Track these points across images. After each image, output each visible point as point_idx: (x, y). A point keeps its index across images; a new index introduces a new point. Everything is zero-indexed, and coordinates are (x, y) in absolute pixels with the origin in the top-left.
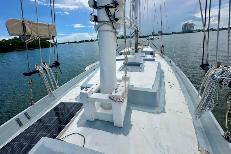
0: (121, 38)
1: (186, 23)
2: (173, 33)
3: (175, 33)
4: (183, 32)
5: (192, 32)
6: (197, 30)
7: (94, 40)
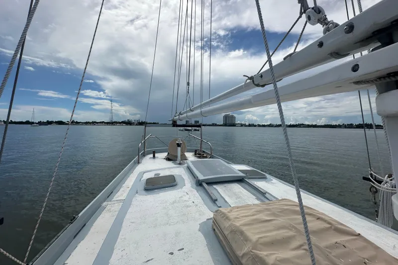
0: (137, 125)
1: (226, 115)
2: (213, 124)
3: (216, 124)
4: (225, 125)
5: (234, 125)
6: (238, 124)
7: (80, 122)
